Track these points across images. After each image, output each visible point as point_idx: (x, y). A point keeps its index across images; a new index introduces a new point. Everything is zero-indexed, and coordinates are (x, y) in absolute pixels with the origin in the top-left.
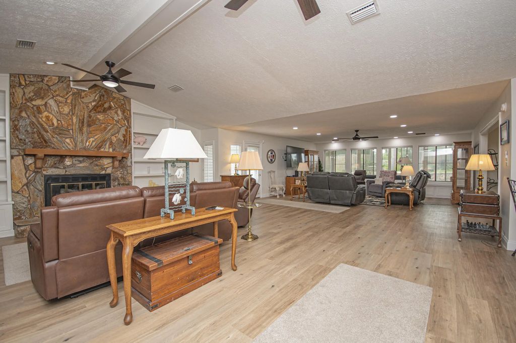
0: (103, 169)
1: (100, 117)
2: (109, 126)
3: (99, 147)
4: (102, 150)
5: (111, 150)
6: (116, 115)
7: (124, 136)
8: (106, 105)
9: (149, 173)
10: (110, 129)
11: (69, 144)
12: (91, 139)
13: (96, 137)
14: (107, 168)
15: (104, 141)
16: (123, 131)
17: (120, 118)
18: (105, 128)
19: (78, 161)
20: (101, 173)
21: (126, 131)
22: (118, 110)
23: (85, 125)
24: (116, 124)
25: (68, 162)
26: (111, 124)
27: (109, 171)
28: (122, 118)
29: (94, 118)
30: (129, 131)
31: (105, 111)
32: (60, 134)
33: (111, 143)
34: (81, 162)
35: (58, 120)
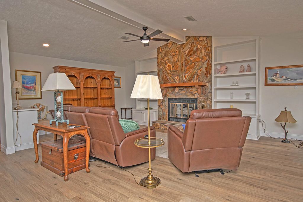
0: (193, 95)
1: (192, 58)
2: (196, 64)
3: (190, 80)
4: (192, 81)
5: (197, 81)
6: (201, 54)
7: (206, 69)
8: (195, 49)
9: (232, 98)
10: (197, 66)
11: (177, 80)
12: (187, 75)
13: (189, 73)
14: (195, 94)
15: (193, 75)
16: (205, 65)
17: (203, 55)
18: (194, 65)
19: (180, 89)
20: (192, 98)
21: (208, 64)
22: (202, 50)
23: (184, 66)
24: (201, 61)
25: (177, 90)
26: (198, 62)
27: (196, 96)
28: (205, 55)
29: (188, 60)
30: (210, 64)
31: (194, 53)
32: (173, 74)
33: (198, 76)
34: (182, 90)
35: (173, 67)
